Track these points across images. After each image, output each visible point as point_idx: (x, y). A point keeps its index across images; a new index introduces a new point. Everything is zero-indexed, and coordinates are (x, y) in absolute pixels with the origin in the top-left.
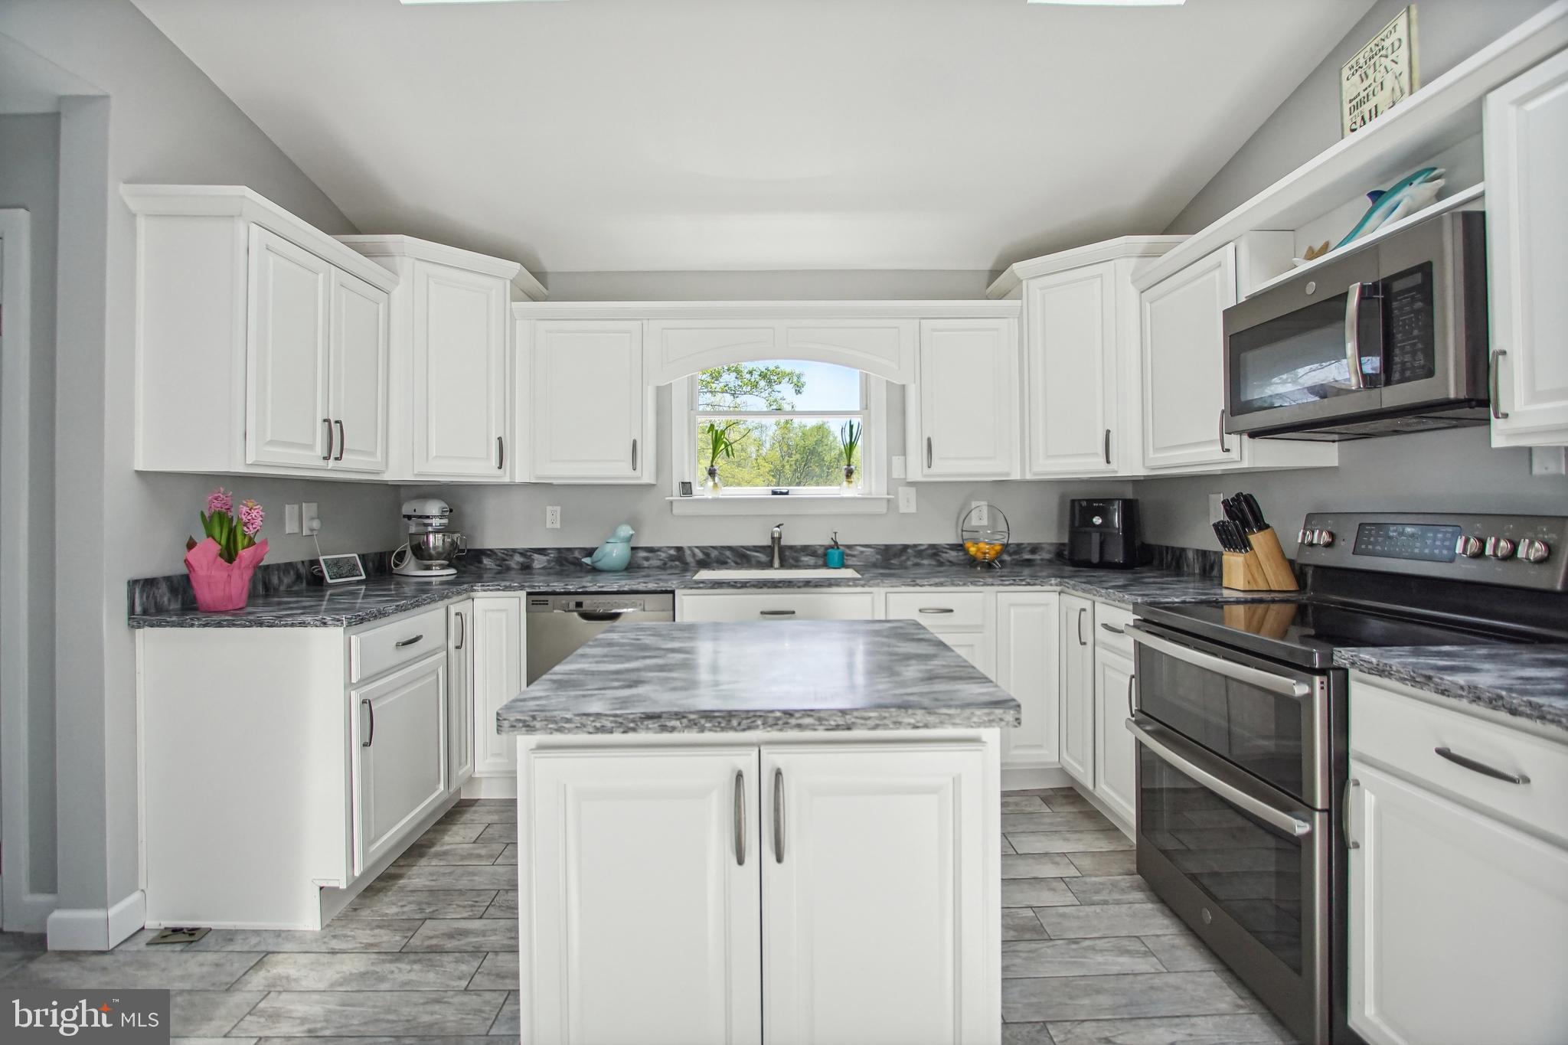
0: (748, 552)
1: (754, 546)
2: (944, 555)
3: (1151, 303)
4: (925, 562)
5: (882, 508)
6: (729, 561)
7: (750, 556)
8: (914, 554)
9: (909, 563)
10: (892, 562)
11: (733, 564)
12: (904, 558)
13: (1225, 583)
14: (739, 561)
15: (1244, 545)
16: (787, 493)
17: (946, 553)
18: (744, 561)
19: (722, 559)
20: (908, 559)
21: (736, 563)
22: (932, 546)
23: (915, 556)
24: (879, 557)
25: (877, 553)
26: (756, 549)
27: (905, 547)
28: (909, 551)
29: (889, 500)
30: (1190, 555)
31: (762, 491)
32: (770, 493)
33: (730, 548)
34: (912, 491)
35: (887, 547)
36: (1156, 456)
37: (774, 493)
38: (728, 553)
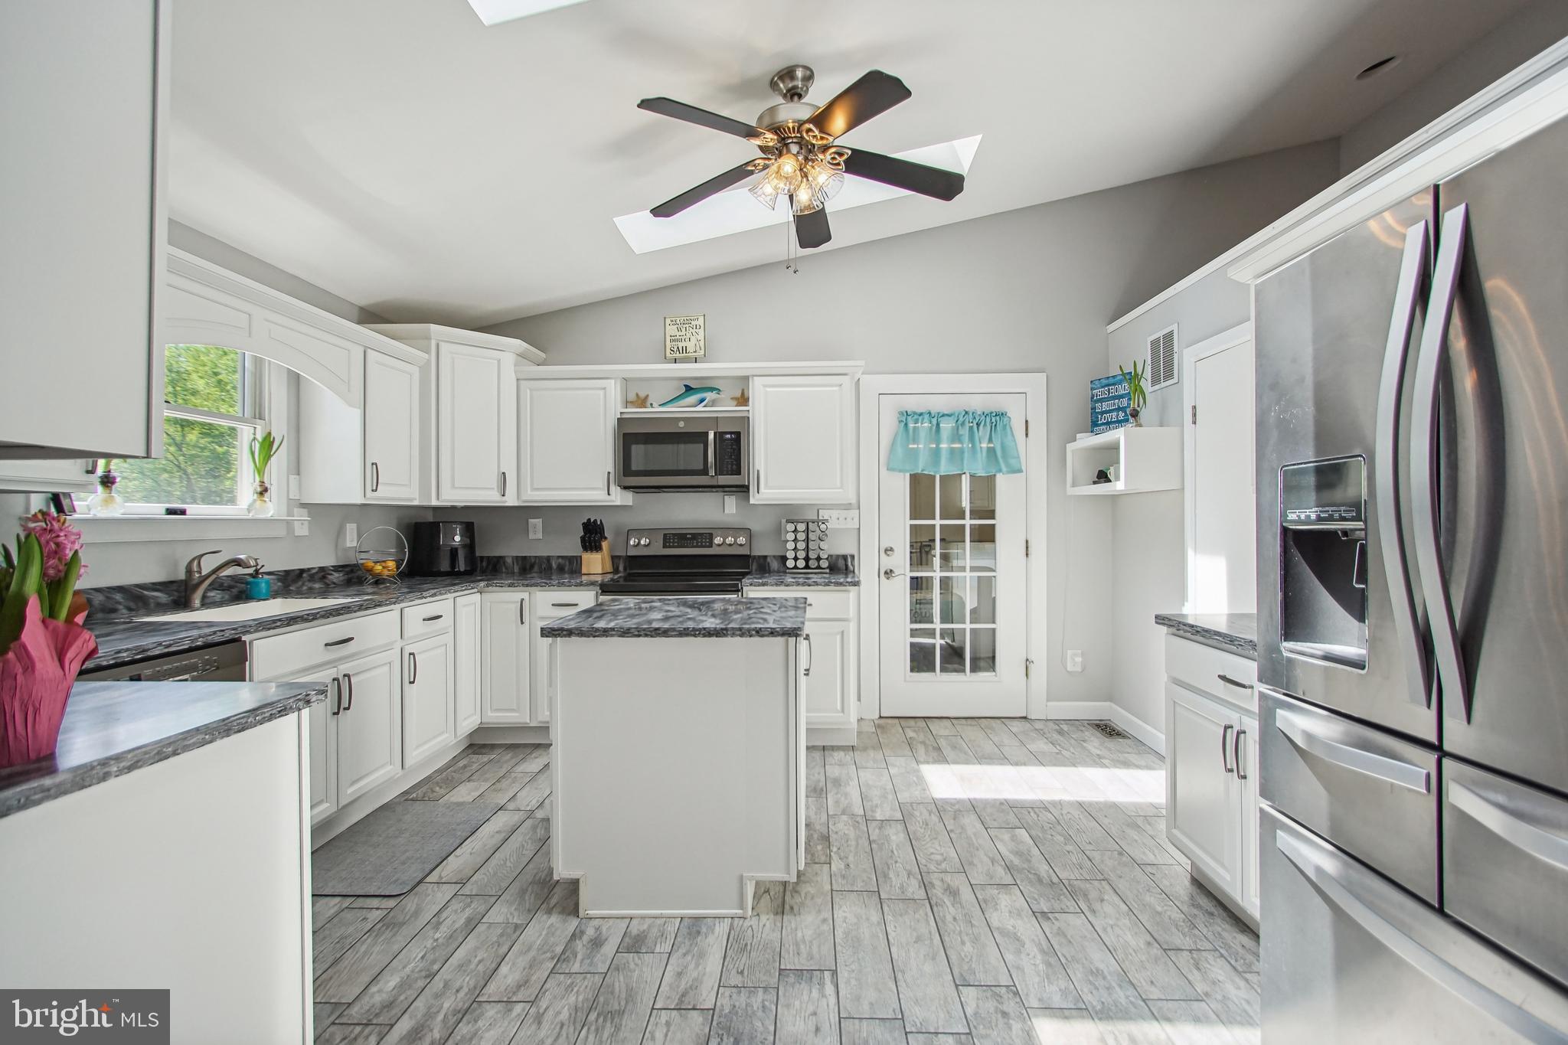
0: (146, 593)
1: (153, 584)
2: (329, 577)
3: (531, 390)
4: (317, 586)
5: (281, 532)
6: (121, 607)
7: (148, 597)
8: (308, 578)
9: (305, 588)
10: (291, 588)
11: (125, 611)
12: (300, 583)
13: (584, 570)
14: (132, 605)
15: (598, 548)
16: (183, 512)
17: (331, 574)
18: (140, 604)
19: (111, 606)
20: (303, 585)
21: (130, 609)
22: (322, 569)
23: (309, 581)
24: (279, 584)
25: (279, 580)
26: (156, 586)
27: (302, 571)
28: (304, 575)
29: (288, 522)
30: (509, 561)
31: (157, 509)
32: (164, 511)
33: (120, 589)
34: (305, 511)
35: (287, 572)
36: (532, 493)
37: (170, 512)
38: (118, 597)
